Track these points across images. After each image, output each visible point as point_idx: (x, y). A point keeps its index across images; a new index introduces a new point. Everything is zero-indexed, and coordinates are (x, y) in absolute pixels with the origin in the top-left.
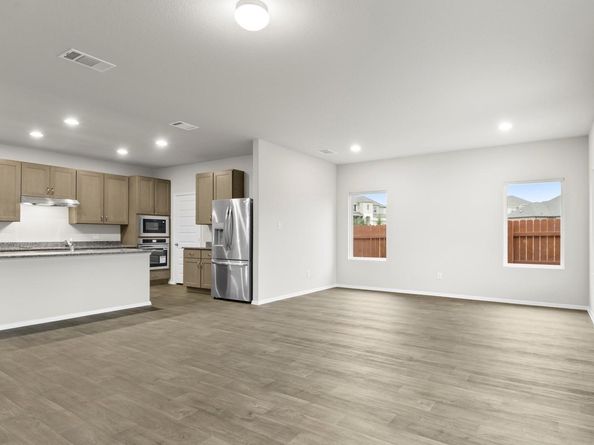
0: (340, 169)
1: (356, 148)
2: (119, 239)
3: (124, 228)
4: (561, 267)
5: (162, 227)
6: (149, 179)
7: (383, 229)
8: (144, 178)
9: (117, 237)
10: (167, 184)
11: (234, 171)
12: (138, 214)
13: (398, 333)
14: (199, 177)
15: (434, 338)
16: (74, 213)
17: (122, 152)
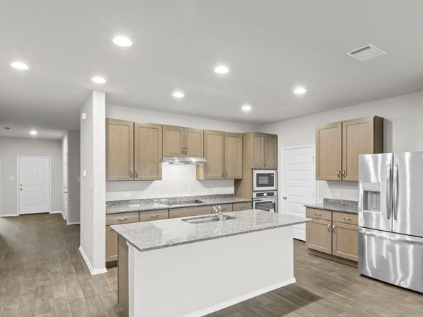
2: (233, 192)
3: (237, 182)
5: (271, 180)
6: (260, 135)
8: (257, 134)
9: (231, 190)
10: (274, 139)
12: (252, 169)
16: (201, 170)
17: (246, 108)
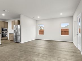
0: (37, 21)
1: (39, 17)
4: (69, 36)
5: (6, 30)
7: (43, 30)
8: (2, 21)
10: (7, 23)
11: (18, 20)
13: (45, 48)
14: (12, 21)
15: (51, 49)
